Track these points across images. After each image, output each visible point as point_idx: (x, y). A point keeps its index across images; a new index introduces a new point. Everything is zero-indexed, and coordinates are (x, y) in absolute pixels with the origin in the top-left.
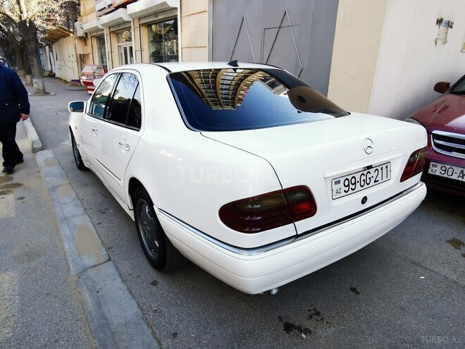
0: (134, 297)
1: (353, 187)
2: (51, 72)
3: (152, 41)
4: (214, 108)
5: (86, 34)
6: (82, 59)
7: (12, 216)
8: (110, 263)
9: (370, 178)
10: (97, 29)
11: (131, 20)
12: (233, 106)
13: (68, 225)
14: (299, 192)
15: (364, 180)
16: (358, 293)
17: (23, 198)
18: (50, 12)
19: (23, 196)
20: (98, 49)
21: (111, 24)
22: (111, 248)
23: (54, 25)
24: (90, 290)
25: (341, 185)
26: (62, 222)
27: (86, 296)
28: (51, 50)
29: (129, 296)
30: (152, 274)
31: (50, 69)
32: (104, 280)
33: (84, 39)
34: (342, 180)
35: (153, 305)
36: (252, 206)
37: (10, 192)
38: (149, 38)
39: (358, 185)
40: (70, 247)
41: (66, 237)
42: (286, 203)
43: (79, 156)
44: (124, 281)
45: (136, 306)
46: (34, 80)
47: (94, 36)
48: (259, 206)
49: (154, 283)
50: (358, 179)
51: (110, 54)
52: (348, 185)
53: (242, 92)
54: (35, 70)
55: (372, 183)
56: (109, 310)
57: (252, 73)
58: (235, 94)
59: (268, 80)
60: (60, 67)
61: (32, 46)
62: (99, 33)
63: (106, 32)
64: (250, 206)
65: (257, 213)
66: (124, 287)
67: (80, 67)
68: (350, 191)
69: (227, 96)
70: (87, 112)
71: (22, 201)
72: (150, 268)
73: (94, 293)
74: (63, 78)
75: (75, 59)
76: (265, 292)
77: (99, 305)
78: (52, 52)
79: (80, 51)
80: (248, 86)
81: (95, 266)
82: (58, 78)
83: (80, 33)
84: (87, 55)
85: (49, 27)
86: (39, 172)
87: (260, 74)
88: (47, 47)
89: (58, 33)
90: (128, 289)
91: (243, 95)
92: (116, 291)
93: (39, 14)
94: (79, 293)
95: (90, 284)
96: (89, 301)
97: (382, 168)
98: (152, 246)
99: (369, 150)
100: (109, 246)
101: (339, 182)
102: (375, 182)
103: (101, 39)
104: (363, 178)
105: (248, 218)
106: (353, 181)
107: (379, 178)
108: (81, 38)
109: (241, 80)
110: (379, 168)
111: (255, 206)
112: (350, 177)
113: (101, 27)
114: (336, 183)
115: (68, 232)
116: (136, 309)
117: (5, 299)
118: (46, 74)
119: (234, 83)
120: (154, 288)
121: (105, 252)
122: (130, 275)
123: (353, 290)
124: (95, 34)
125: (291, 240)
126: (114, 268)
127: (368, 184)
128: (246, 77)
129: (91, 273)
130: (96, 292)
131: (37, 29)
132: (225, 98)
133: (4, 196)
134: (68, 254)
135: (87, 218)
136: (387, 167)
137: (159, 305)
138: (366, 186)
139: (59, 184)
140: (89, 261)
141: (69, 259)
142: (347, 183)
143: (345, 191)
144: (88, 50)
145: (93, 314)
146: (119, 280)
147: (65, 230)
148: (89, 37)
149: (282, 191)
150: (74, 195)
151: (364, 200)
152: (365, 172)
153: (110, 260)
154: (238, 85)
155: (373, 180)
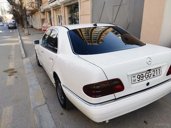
0: (53, 119)
1: (142, 78)
2: (32, 26)
3: (69, 13)
4: (88, 44)
5: (44, 11)
6: (43, 20)
7: (13, 84)
8: (46, 105)
9: (150, 75)
10: (48, 9)
11: (61, 5)
12: (98, 43)
13: (32, 89)
14: (116, 81)
15: (147, 76)
16: (147, 123)
17: (17, 77)
18: (31, 3)
19: (17, 76)
20: (49, 16)
21: (53, 7)
22: (47, 98)
23: (33, 8)
24: (37, 116)
25: (136, 77)
26: (30, 87)
27: (36, 118)
28: (32, 17)
29: (52, 119)
30: (62, 110)
31: (31, 25)
32: (43, 112)
33: (43, 13)
34: (136, 76)
35: (60, 123)
36: (96, 87)
37: (13, 75)
38: (68, 11)
39: (144, 78)
40: (32, 98)
41: (31, 93)
42: (110, 86)
43: (38, 61)
44: (50, 112)
45: (54, 123)
46: (25, 30)
47: (47, 11)
48: (98, 87)
49: (62, 114)
50: (144, 75)
51: (53, 18)
52: (140, 78)
53: (103, 37)
54: (25, 26)
55: (152, 76)
56: (43, 124)
57: (108, 28)
58: (100, 38)
59: (115, 31)
60: (35, 24)
61: (24, 17)
62: (49, 10)
63: (52, 10)
64: (94, 87)
65: (98, 89)
66: (50, 115)
67: (42, 24)
68: (141, 80)
69: (96, 39)
70: (41, 44)
71: (17, 78)
72: (61, 108)
73: (39, 117)
74: (36, 28)
75: (40, 21)
76: (103, 122)
77: (40, 122)
78: (32, 18)
79: (42, 18)
80: (106, 34)
81: (40, 106)
82: (34, 28)
83: (42, 10)
84: (45, 19)
85: (31, 9)
86: (24, 67)
87: (111, 29)
88: (31, 16)
89: (34, 11)
90: (52, 116)
91: (103, 38)
92: (47, 117)
93: (27, 4)
94: (33, 116)
95: (38, 113)
96: (37, 120)
97: (157, 70)
98: (62, 99)
99: (149, 63)
100: (46, 98)
101: (135, 76)
102: (153, 76)
103: (50, 12)
104: (147, 74)
105: (94, 92)
106: (142, 76)
107: (155, 74)
108: (42, 12)
109: (104, 31)
110: (155, 70)
111: (97, 87)
112: (140, 75)
113: (49, 8)
114: (133, 77)
115: (32, 91)
116: (54, 124)
117: (8, 117)
118: (30, 26)
119: (100, 33)
120: (61, 116)
121: (45, 100)
122: (53, 110)
123: (145, 122)
124: (48, 11)
125: (113, 101)
126: (47, 107)
127: (149, 77)
128: (106, 30)
129: (39, 108)
130: (40, 117)
131: (26, 10)
132: (95, 40)
133: (11, 76)
134: (31, 100)
135: (39, 86)
136: (159, 69)
137: (63, 123)
138: (148, 78)
139: (30, 72)
140: (38, 104)
141: (31, 102)
142: (139, 77)
143: (138, 80)
144: (45, 17)
145: (38, 125)
146: (49, 112)
147: (31, 91)
148: (45, 12)
149: (108, 81)
150: (35, 76)
151: (148, 84)
152: (148, 72)
153: (46, 103)
154: (102, 33)
155: (152, 75)
